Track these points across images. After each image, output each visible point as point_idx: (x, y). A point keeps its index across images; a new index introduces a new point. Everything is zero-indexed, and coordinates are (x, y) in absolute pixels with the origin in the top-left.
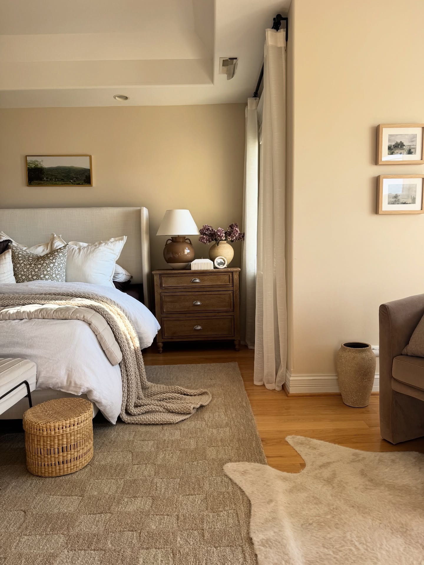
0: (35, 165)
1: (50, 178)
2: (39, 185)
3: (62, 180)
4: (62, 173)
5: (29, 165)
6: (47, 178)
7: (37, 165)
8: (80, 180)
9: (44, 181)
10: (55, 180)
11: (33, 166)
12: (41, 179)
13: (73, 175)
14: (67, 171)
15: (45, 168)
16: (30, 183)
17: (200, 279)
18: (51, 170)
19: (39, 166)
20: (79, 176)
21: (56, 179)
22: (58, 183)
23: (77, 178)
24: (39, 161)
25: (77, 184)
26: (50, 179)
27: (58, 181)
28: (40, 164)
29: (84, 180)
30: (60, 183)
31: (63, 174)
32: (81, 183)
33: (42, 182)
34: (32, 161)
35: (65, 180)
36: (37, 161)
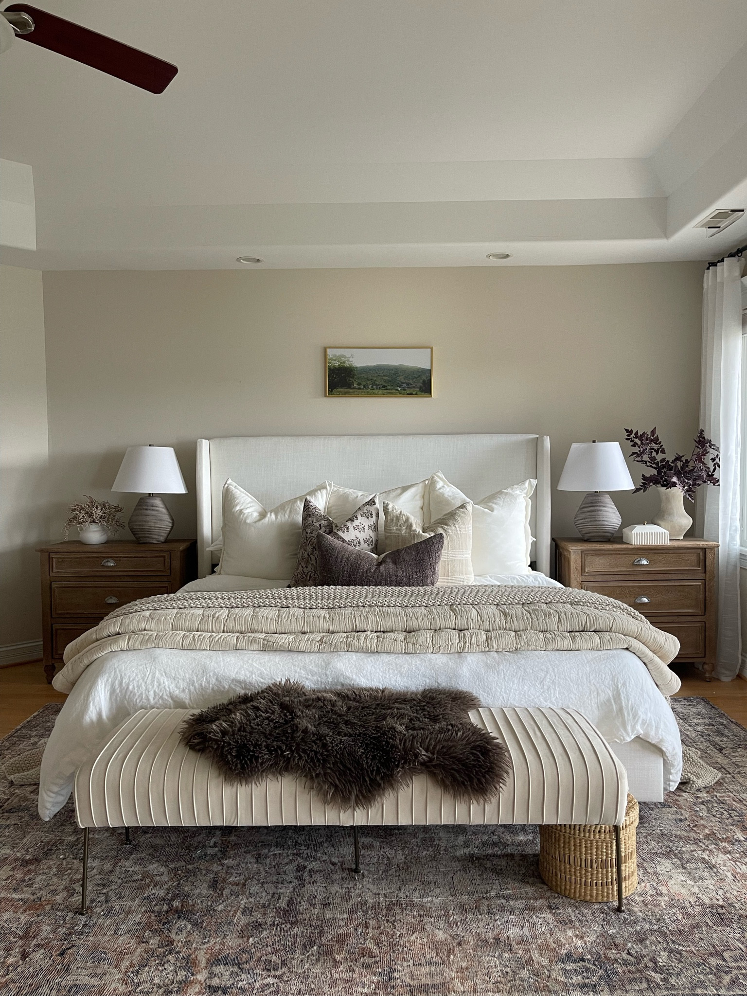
0: (341, 363)
1: (365, 383)
2: (345, 394)
3: (384, 387)
4: (384, 376)
5: (330, 363)
6: (359, 384)
7: (344, 362)
8: (414, 388)
9: (354, 388)
10: (372, 387)
11: (337, 364)
12: (349, 386)
13: (401, 378)
14: (393, 372)
15: (357, 368)
16: (331, 391)
17: (648, 559)
18: (367, 370)
19: (347, 364)
20: (411, 381)
21: (375, 387)
22: (376, 391)
23: (408, 384)
24: (347, 356)
25: (408, 394)
26: (364, 386)
27: (377, 389)
28: (348, 360)
29: (420, 388)
30: (380, 392)
31: (386, 378)
32: (414, 393)
33: (351, 390)
34: (336, 355)
35: (389, 387)
36: (345, 357)
